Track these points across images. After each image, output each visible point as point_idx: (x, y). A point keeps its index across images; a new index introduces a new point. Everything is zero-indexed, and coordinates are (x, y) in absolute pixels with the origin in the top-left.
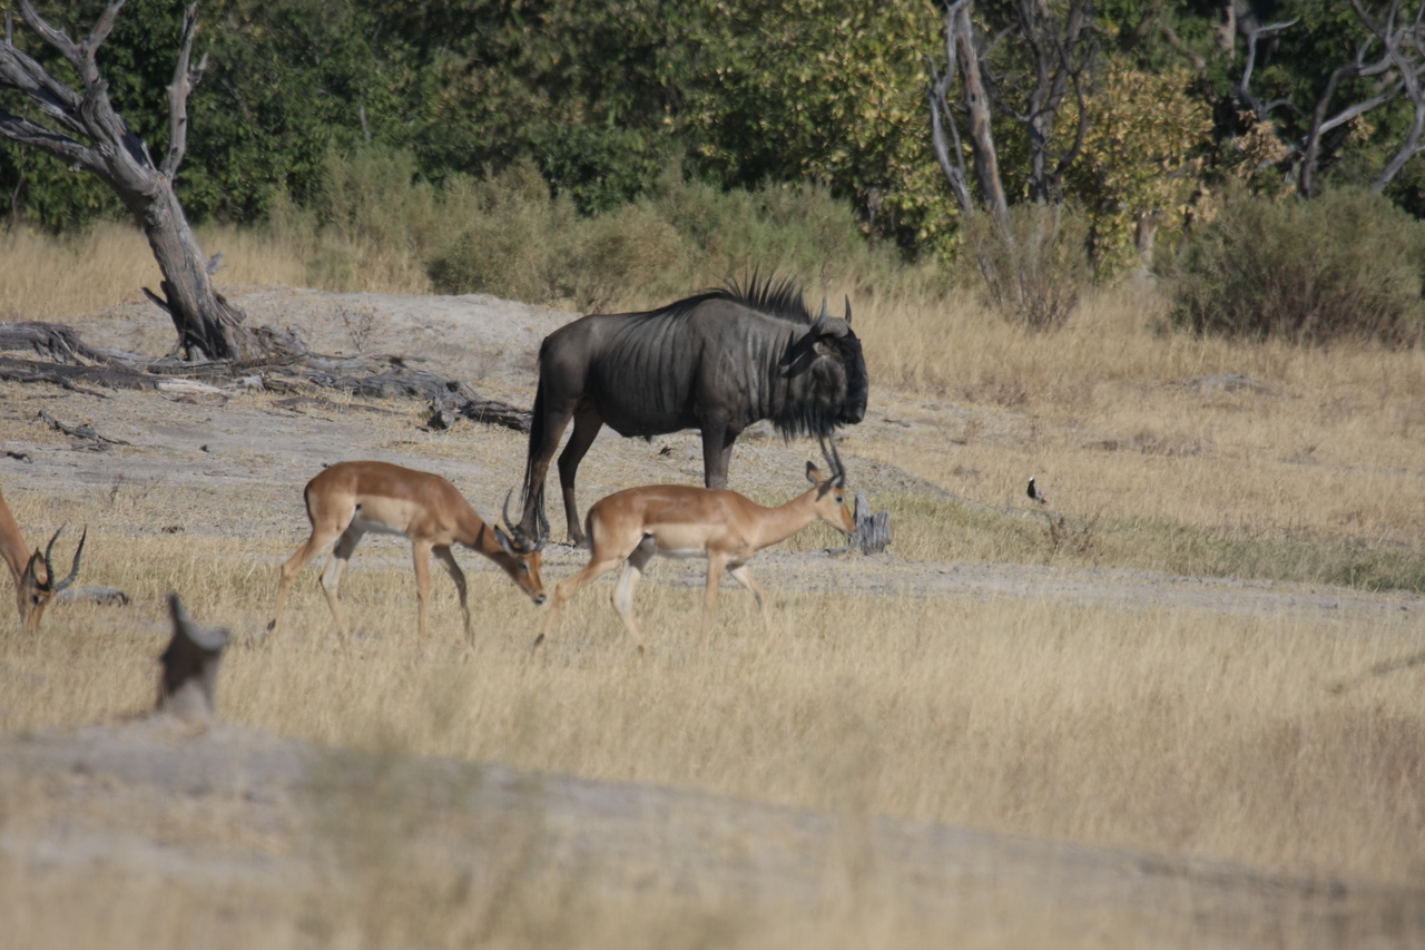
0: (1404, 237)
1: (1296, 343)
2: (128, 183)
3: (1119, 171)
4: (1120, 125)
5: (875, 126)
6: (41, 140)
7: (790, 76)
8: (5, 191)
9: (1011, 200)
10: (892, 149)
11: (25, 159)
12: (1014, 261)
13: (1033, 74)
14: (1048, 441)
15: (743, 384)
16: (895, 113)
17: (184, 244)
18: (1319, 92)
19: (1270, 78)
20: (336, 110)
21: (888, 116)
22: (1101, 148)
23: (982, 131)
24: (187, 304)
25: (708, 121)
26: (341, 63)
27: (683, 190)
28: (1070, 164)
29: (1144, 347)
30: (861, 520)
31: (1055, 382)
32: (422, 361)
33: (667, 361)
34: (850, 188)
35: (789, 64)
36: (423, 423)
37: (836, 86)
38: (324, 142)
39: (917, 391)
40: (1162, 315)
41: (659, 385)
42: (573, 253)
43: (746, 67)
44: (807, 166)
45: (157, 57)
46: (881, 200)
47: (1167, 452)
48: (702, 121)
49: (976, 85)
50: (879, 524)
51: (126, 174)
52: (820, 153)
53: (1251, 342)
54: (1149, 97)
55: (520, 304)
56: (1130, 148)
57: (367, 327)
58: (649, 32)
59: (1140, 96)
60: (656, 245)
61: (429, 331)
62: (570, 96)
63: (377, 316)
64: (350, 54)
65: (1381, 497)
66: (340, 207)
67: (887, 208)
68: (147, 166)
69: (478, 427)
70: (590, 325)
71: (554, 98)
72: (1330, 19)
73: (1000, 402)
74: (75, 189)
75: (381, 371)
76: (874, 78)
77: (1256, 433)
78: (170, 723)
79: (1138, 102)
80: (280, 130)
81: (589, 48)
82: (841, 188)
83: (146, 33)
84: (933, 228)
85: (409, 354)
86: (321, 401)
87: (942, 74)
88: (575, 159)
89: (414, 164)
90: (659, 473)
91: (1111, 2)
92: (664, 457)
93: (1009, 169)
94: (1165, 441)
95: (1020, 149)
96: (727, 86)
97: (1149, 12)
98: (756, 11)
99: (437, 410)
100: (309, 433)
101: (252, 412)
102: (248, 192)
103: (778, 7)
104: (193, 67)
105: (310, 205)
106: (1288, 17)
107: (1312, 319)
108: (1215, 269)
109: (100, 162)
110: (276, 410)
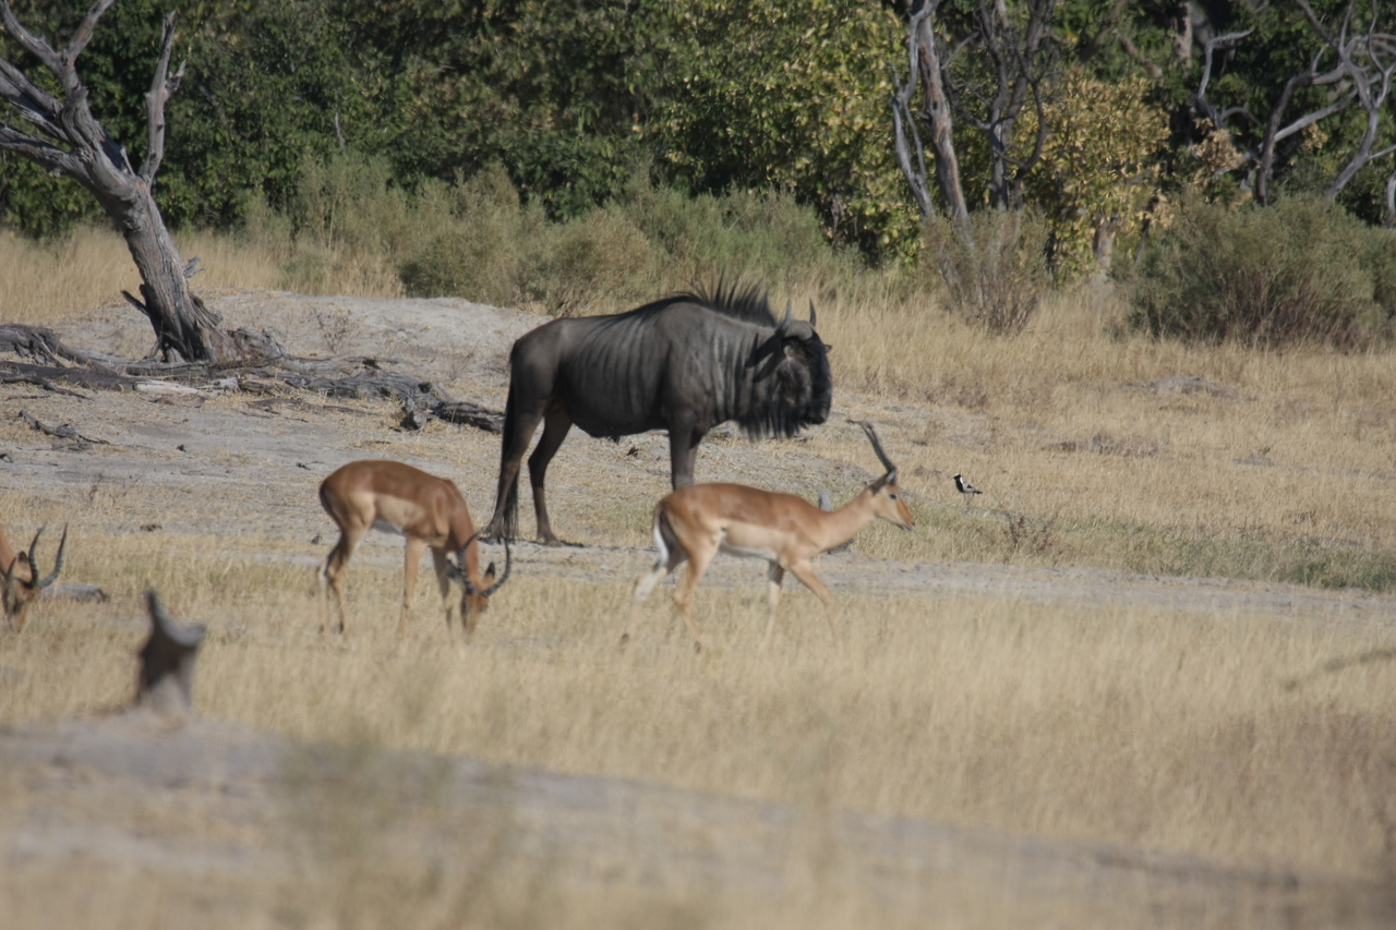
0: (1357, 243)
1: (1250, 346)
2: (107, 188)
3: (1078, 178)
4: (1079, 132)
5: (839, 134)
6: (22, 146)
7: (756, 85)
9: (971, 207)
10: (856, 156)
12: (975, 265)
13: (993, 82)
14: (1009, 442)
15: (708, 385)
16: (859, 120)
17: (162, 248)
18: (1274, 101)
19: (1226, 86)
20: (311, 117)
21: (852, 123)
22: (1060, 155)
23: (943, 139)
24: (165, 307)
25: (676, 128)
26: (317, 71)
27: (651, 195)
28: (1030, 170)
29: (1102, 349)
31: (1015, 384)
32: (395, 362)
33: (635, 364)
34: (814, 194)
35: (754, 73)
36: (396, 423)
37: (798, 95)
38: (300, 149)
39: (879, 393)
40: (1120, 319)
41: (627, 387)
42: (543, 258)
43: (715, 77)
44: (771, 172)
45: (136, 65)
46: (845, 206)
47: (1124, 452)
48: (670, 128)
49: (938, 93)
51: (105, 180)
52: (784, 160)
53: (1208, 345)
54: (1107, 105)
55: (491, 307)
56: (1089, 155)
57: (342, 329)
58: (617, 41)
59: (1098, 104)
60: (624, 250)
61: (402, 334)
62: (540, 103)
63: (352, 319)
64: (325, 62)
65: (1334, 497)
66: (315, 211)
67: (850, 214)
68: (125, 171)
69: (450, 428)
70: (560, 328)
71: (524, 105)
72: (1284, 29)
73: (961, 403)
74: (55, 194)
75: (355, 373)
76: (838, 85)
77: (1212, 434)
78: (146, 718)
79: (1097, 110)
80: (256, 137)
81: (558, 56)
82: (805, 194)
83: (125, 41)
84: (895, 234)
85: (382, 356)
86: (296, 402)
87: (904, 82)
88: (545, 165)
89: (388, 170)
90: (627, 473)
91: (1070, 12)
92: (632, 457)
93: (970, 175)
94: (1123, 442)
95: (981, 156)
96: (695, 94)
97: (1106, 24)
98: (722, 21)
99: (409, 410)
100: (284, 433)
101: (228, 412)
102: (225, 198)
103: (745, 16)
104: (172, 74)
105: (286, 208)
106: (1244, 27)
107: (1266, 323)
108: (1172, 274)
109: (81, 167)
110: (252, 410)
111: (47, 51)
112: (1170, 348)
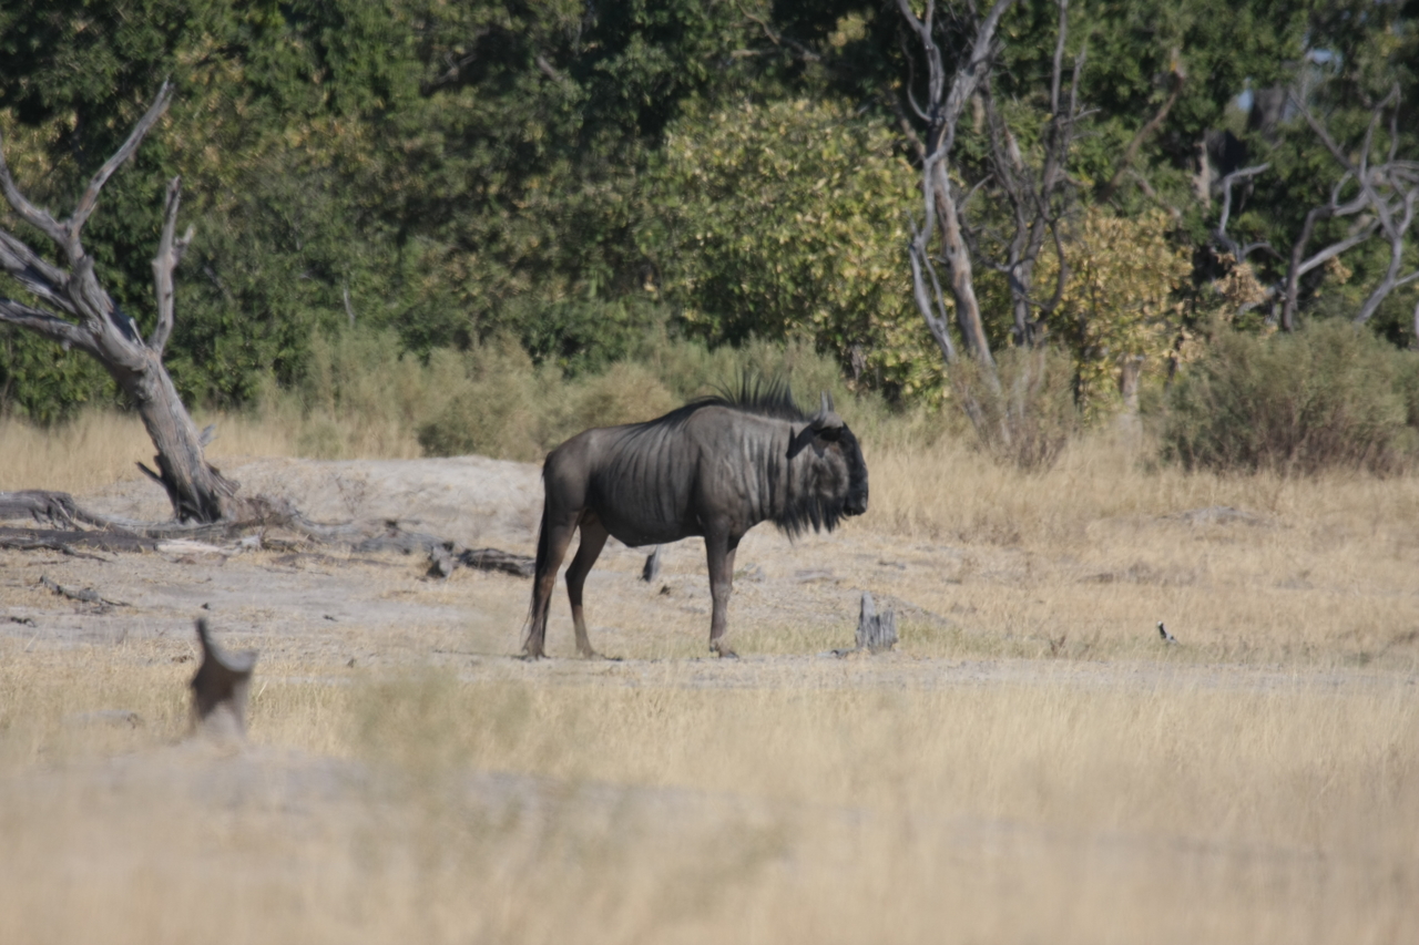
0: (1389, 367)
1: (1283, 475)
2: (117, 359)
3: (1100, 318)
4: (1100, 271)
5: (856, 286)
6: (29, 320)
7: (770, 238)
9: (994, 348)
10: (873, 307)
11: (11, 356)
12: (1000, 407)
13: (1011, 224)
14: (1045, 576)
15: (741, 487)
16: (876, 270)
17: (175, 417)
18: (1295, 239)
19: (1245, 225)
20: (320, 294)
21: (869, 274)
22: (1081, 295)
23: (962, 282)
24: (181, 477)
25: (690, 286)
26: (323, 248)
27: (669, 350)
28: (1051, 313)
29: (1134, 483)
30: (867, 619)
31: (1047, 520)
32: (417, 523)
33: (664, 470)
34: (834, 345)
35: (769, 226)
36: (423, 572)
37: (814, 246)
38: (309, 328)
39: (910, 535)
40: (1151, 455)
41: (658, 496)
42: (564, 414)
43: (728, 233)
44: (790, 326)
45: (139, 253)
46: (865, 358)
47: (1162, 582)
48: (684, 287)
49: (955, 237)
50: (886, 622)
51: (115, 351)
52: (801, 313)
53: (1240, 475)
54: (1128, 243)
55: (512, 464)
56: (1110, 294)
57: (360, 493)
58: (626, 211)
59: (1118, 242)
60: (645, 402)
61: (423, 495)
62: (549, 278)
63: (370, 481)
64: (332, 238)
65: (1377, 614)
66: (325, 389)
67: (871, 365)
68: (135, 341)
69: (477, 575)
70: (589, 438)
71: (535, 280)
72: (1302, 165)
73: (994, 542)
74: (62, 385)
75: (376, 535)
76: (852, 236)
77: (1250, 561)
78: (203, 746)
79: (1117, 248)
80: (264, 316)
81: (567, 230)
82: (824, 343)
83: (126, 228)
84: (918, 384)
85: (403, 517)
86: (320, 556)
87: (920, 228)
88: (558, 332)
89: (398, 343)
90: (660, 612)
91: (1084, 156)
92: (664, 596)
93: (992, 318)
94: (1160, 571)
95: (1002, 300)
96: (709, 251)
97: (1123, 164)
98: (733, 176)
99: (435, 559)
100: (309, 587)
101: (252, 569)
102: (235, 380)
103: (755, 171)
104: (177, 241)
105: (296, 388)
106: (1260, 163)
107: (1300, 450)
108: (1202, 406)
109: (90, 340)
110: (275, 566)
111: (51, 222)
112: (1202, 479)
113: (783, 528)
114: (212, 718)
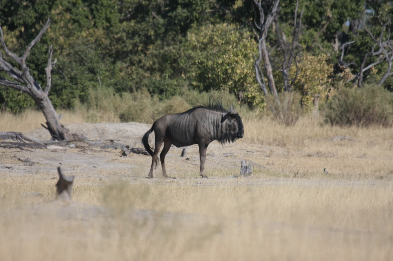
0: (388, 97)
1: (359, 127)
2: (35, 95)
3: (308, 84)
4: (308, 71)
5: (240, 75)
6: (11, 85)
7: (216, 62)
8: (1, 104)
9: (279, 91)
10: (245, 81)
11: (6, 95)
12: (280, 108)
13: (283, 58)
14: (293, 155)
15: (209, 131)
16: (245, 71)
17: (51, 111)
18: (362, 61)
19: (348, 58)
20: (92, 77)
21: (244, 72)
22: (303, 77)
23: (270, 74)
24: (53, 128)
26: (92, 65)
27: (188, 93)
28: (294, 82)
29: (317, 129)
30: (243, 167)
31: (293, 139)
32: (119, 141)
33: (187, 126)
34: (234, 91)
35: (216, 59)
36: (120, 154)
37: (229, 64)
38: (89, 87)
39: (255, 144)
40: (322, 122)
41: (185, 133)
42: (159, 110)
43: (205, 60)
44: (222, 86)
45: (41, 66)
46: (243, 95)
47: (325, 157)
48: (193, 75)
49: (267, 61)
50: (249, 168)
51: (35, 93)
52: (225, 82)
53: (347, 127)
54: (315, 63)
55: (145, 124)
56: (311, 77)
57: (103, 132)
58: (176, 55)
59: (313, 63)
60: (182, 107)
61: (120, 133)
62: (155, 73)
63: (106, 129)
64: (95, 62)
65: (385, 165)
66: (93, 103)
67: (244, 97)
68: (40, 90)
69: (136, 155)
70: (166, 117)
71: (151, 74)
72: (364, 41)
73: (278, 146)
74: (20, 103)
75: (107, 144)
76: (239, 61)
77: (349, 151)
78: (60, 202)
79: (313, 65)
80: (76, 84)
81: (160, 59)
82: (231, 91)
83: (38, 60)
84: (257, 102)
85: (115, 139)
86: (92, 150)
87: (258, 59)
88: (158, 88)
89: (113, 91)
90: (186, 165)
91: (303, 39)
92: (187, 160)
93: (278, 84)
94: (325, 154)
95: (280, 79)
96: (199, 65)
97: (314, 41)
98: (206, 45)
99: (124, 150)
100: (89, 158)
101: (73, 153)
102: (68, 101)
103: (212, 43)
104: (52, 63)
105: (85, 103)
106: (352, 40)
107: (363, 120)
108: (336, 108)
109: (28, 90)
110: (79, 153)
111: (17, 58)
112: (336, 128)
113: (220, 142)
114: (62, 195)
